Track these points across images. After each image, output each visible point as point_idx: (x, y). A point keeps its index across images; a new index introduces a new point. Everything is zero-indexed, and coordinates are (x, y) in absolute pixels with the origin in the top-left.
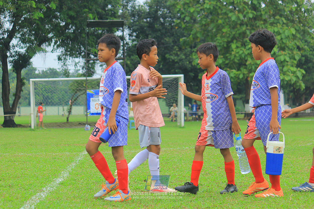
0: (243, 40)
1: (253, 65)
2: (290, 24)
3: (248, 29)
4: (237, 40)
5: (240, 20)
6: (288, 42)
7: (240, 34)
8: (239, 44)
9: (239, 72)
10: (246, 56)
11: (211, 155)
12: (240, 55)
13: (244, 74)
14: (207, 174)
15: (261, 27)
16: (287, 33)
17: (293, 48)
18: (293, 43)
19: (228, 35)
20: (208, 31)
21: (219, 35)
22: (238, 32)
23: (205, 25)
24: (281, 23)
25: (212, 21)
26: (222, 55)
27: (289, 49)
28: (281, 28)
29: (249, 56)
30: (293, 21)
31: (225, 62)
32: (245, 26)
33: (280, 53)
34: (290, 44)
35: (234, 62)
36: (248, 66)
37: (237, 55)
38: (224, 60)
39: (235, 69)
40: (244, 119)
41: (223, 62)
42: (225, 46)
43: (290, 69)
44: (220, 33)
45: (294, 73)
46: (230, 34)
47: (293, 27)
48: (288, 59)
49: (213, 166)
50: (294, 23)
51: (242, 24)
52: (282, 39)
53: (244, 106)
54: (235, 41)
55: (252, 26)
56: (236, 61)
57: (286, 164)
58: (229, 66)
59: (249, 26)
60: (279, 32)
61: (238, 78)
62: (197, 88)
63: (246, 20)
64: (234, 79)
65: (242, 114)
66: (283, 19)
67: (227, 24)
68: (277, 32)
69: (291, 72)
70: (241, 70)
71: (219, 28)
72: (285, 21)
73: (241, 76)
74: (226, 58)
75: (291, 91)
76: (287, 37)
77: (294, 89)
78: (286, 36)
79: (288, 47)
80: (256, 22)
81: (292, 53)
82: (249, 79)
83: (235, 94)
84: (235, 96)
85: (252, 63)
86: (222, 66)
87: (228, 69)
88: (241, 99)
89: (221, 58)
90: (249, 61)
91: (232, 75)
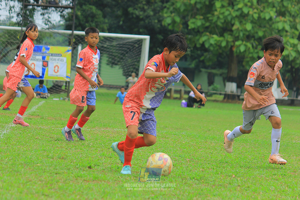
1: (242, 31)
6: (290, 6)
8: (225, 3)
9: (221, 39)
10: (233, 18)
11: (177, 143)
12: (225, 17)
13: (227, 42)
26: (202, 15)
27: (290, 14)
29: (237, 19)
33: (278, 19)
35: (217, 26)
36: (235, 32)
37: (221, 17)
38: (204, 22)
39: (217, 35)
40: (223, 101)
41: (203, 25)
45: (294, 46)
48: (288, 28)
53: (225, 85)
56: (219, 24)
58: (209, 29)
61: (220, 46)
64: (214, 47)
65: (220, 94)
69: (289, 45)
70: (224, 37)
73: (224, 44)
74: (206, 19)
77: (292, 68)
79: (289, 12)
81: (295, 21)
82: (234, 49)
83: (214, 68)
84: (214, 71)
85: (240, 28)
86: (201, 30)
87: (208, 34)
88: (221, 75)
89: (200, 19)
90: (237, 26)
91: (212, 41)
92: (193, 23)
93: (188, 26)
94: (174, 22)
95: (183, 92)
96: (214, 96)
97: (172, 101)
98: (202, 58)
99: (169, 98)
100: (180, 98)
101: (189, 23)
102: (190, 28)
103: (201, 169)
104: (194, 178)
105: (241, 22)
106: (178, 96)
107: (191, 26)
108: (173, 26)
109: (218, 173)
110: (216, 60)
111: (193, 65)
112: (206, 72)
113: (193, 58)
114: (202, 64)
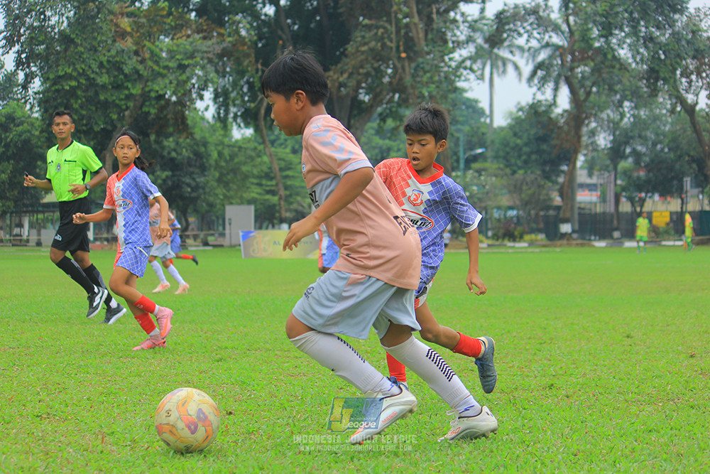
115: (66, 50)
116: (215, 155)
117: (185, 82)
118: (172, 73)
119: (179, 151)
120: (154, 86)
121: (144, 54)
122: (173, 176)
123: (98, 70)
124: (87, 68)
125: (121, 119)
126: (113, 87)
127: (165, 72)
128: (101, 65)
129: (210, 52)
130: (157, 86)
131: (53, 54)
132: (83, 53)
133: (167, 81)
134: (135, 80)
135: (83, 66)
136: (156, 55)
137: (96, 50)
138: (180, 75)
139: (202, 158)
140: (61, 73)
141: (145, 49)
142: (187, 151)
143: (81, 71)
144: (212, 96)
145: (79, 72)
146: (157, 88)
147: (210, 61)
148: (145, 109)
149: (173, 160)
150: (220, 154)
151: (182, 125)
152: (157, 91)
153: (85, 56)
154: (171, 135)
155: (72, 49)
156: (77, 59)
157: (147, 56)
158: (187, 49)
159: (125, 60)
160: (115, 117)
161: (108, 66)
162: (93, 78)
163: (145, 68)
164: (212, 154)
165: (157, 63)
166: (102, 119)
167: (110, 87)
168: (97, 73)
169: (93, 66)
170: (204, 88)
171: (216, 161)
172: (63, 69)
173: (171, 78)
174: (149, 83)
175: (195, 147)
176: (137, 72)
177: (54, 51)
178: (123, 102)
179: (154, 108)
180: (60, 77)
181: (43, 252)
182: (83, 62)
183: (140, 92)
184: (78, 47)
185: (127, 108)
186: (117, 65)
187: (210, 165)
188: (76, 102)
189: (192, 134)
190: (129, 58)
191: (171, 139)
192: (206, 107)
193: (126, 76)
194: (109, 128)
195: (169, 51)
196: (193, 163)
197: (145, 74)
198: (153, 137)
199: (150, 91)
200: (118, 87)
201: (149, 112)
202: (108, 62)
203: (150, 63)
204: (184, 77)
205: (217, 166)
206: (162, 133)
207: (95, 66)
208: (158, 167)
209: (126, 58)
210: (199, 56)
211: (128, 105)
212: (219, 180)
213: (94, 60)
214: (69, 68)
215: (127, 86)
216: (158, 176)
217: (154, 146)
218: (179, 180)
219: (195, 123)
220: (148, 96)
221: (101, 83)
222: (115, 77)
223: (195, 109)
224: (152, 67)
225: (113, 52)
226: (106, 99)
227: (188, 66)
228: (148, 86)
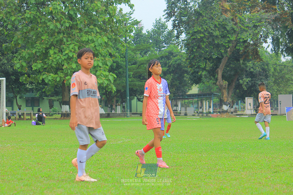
0: (60, 47)
1: (69, 69)
2: (103, 33)
3: (65, 37)
4: (54, 47)
5: (58, 28)
6: (101, 50)
7: (57, 41)
8: (56, 51)
9: (56, 76)
10: (62, 61)
11: (30, 152)
12: (57, 61)
13: (61, 77)
14: (27, 169)
15: (76, 35)
16: (100, 41)
17: (106, 55)
18: (105, 50)
19: (46, 42)
20: (29, 38)
21: (38, 42)
22: (56, 39)
23: (26, 33)
24: (95, 32)
25: (32, 29)
26: (41, 60)
27: (102, 55)
28: (95, 37)
29: (65, 61)
30: (106, 31)
31: (44, 66)
32: (62, 34)
34: (103, 51)
35: (52, 67)
36: (64, 70)
37: (54, 60)
38: (43, 65)
39: (53, 73)
40: (60, 119)
41: (42, 67)
42: (44, 52)
43: (102, 74)
44: (39, 40)
45: (106, 76)
46: (49, 41)
47: (106, 36)
48: (100, 65)
49: (33, 161)
50: (107, 32)
51: (59, 33)
52: (95, 46)
53: (61, 107)
54: (53, 48)
55: (68, 34)
56: (53, 65)
57: (99, 160)
58: (47, 70)
59: (65, 34)
60: (93, 40)
61: (56, 81)
62: (18, 89)
63: (63, 28)
64: (51, 82)
65: (59, 114)
66: (97, 28)
67: (46, 32)
68: (91, 40)
69: (103, 76)
70: (58, 74)
71: (38, 36)
72: (98, 31)
73: (58, 79)
74: (45, 63)
75: (104, 94)
76: (100, 45)
77: (106, 91)
78: (99, 43)
79: (101, 54)
80: (72, 31)
81: (105, 59)
82: (65, 82)
83: (53, 96)
84: (53, 98)
85: (68, 68)
86: (41, 70)
87: (46, 73)
88: (58, 100)
89: (40, 63)
90: (66, 66)
91: (50, 78)
92: (36, 66)
93: (32, 68)
94: (22, 66)
95: (32, 114)
96: (54, 115)
97: (25, 121)
98: (44, 90)
99: (23, 119)
100: (31, 119)
101: (32, 66)
102: (33, 70)
103: (49, 170)
104: (44, 177)
105: (68, 63)
106: (29, 117)
107: (34, 68)
108: (22, 69)
109: (60, 171)
110: (53, 90)
111: (38, 95)
112: (47, 99)
113: (37, 90)
114: (44, 94)
115: (198, 19)
116: (272, 70)
117: (257, 34)
118: (250, 30)
119: (255, 68)
120: (242, 36)
121: (236, 20)
122: (252, 80)
123: (214, 29)
124: (208, 28)
125: (226, 52)
126: (222, 37)
127: (247, 29)
128: (215, 26)
129: (269, 19)
130: (243, 36)
131: (191, 21)
132: (206, 20)
133: (248, 34)
134: (232, 33)
135: (207, 27)
136: (243, 21)
137: (213, 19)
138: (255, 31)
139: (266, 72)
140: (196, 30)
141: (237, 18)
142: (258, 68)
143: (206, 29)
144: (271, 41)
145: (204, 30)
146: (243, 37)
147: (269, 23)
148: (237, 48)
149: (251, 72)
150: (275, 69)
151: (256, 55)
152: (243, 39)
153: (207, 22)
154: (251, 60)
155: (201, 18)
156: (203, 23)
157: (238, 21)
158: (258, 18)
159: (227, 24)
160: (223, 51)
161: (218, 27)
162: (212, 33)
163: (237, 27)
164: (271, 69)
165: (243, 24)
166: (217, 52)
167: (220, 37)
168: (213, 30)
169: (211, 27)
170: (266, 37)
171: (273, 73)
172: (197, 28)
173: (250, 32)
174: (239, 35)
175: (263, 66)
176: (233, 29)
177: (192, 20)
178: (227, 44)
179: (242, 47)
180: (195, 32)
181: (188, 118)
182: (207, 24)
183: (235, 39)
184: (204, 18)
185: (229, 47)
186: (224, 26)
187: (270, 75)
188: (203, 45)
189: (261, 60)
190: (229, 22)
191: (251, 62)
192: (268, 46)
193: (228, 31)
194: (220, 57)
195: (249, 19)
196: (262, 74)
197: (237, 30)
198: (241, 62)
199: (240, 39)
200: (224, 37)
201: (239, 49)
202: (219, 24)
203: (240, 25)
204: (257, 31)
205: (273, 75)
206: (246, 59)
207: (212, 27)
208: (244, 76)
209: (228, 23)
210: (264, 21)
211: (230, 45)
212: (275, 82)
213: (212, 24)
214: (200, 28)
215: (229, 37)
216: (244, 80)
217: (242, 66)
218: (255, 82)
219: (263, 54)
220: (239, 41)
221: (216, 35)
222: (222, 32)
223: (262, 47)
224: (240, 27)
225: (221, 20)
226: (218, 43)
227: (259, 26)
228: (239, 36)
